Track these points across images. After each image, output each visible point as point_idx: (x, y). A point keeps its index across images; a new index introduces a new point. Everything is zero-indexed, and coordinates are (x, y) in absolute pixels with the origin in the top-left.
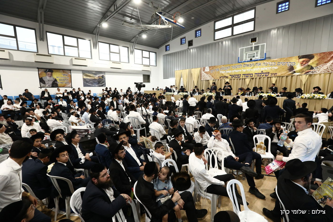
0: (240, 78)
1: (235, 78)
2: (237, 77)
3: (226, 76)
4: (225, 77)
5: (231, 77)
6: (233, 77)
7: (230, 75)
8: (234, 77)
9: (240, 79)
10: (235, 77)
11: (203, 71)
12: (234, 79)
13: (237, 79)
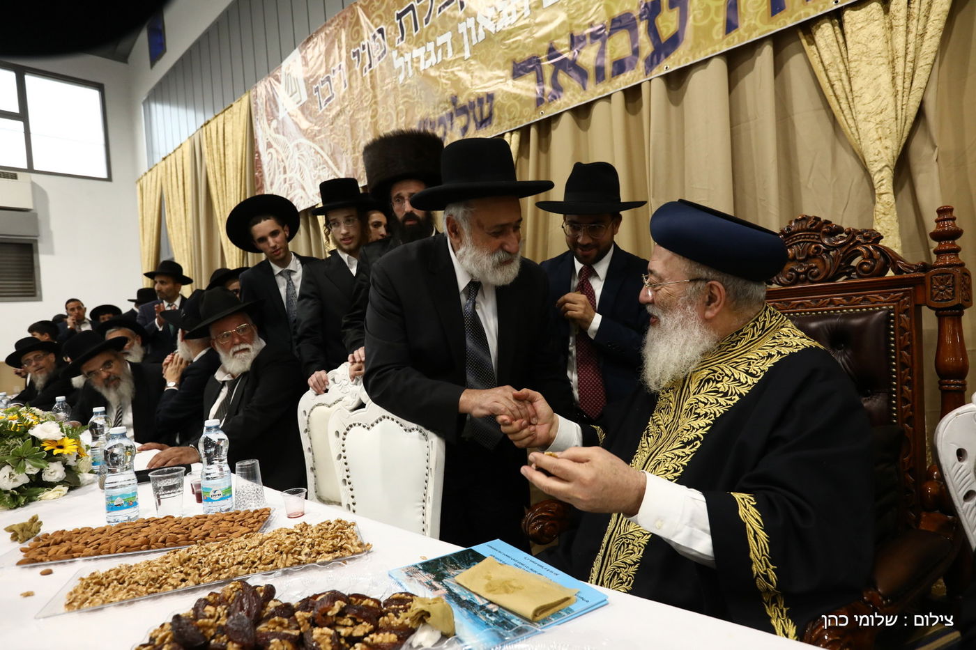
0: (671, 64)
1: (594, 91)
2: (620, 67)
3: (462, 101)
4: (463, 110)
5: (527, 87)
6: (563, 78)
7: (519, 70)
8: (582, 73)
9: (677, 80)
10: (600, 73)
11: (269, 121)
12: (582, 113)
13: (633, 95)
